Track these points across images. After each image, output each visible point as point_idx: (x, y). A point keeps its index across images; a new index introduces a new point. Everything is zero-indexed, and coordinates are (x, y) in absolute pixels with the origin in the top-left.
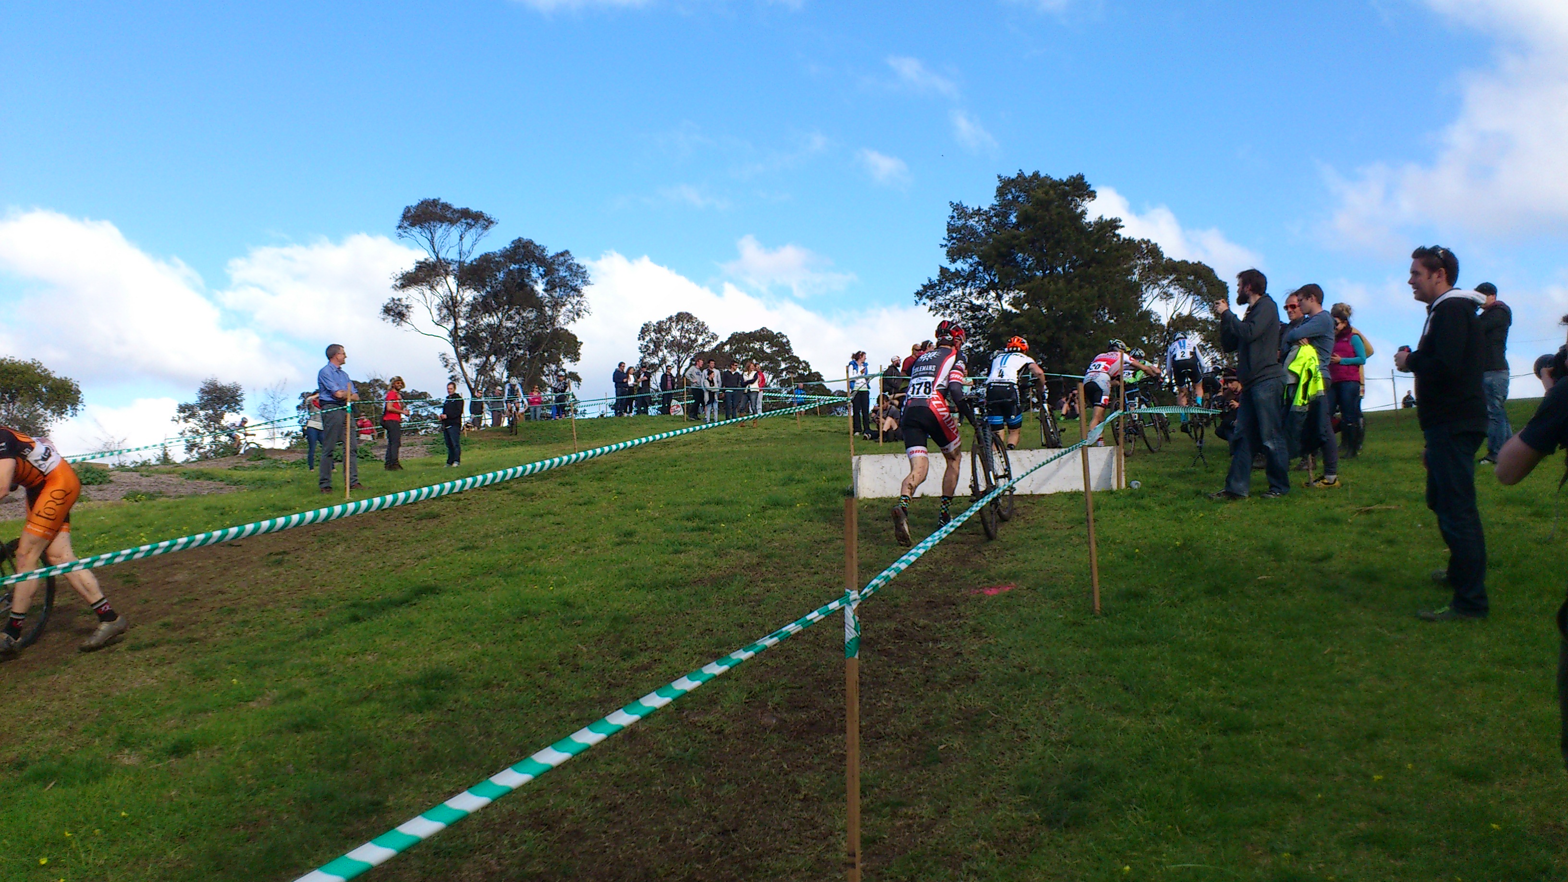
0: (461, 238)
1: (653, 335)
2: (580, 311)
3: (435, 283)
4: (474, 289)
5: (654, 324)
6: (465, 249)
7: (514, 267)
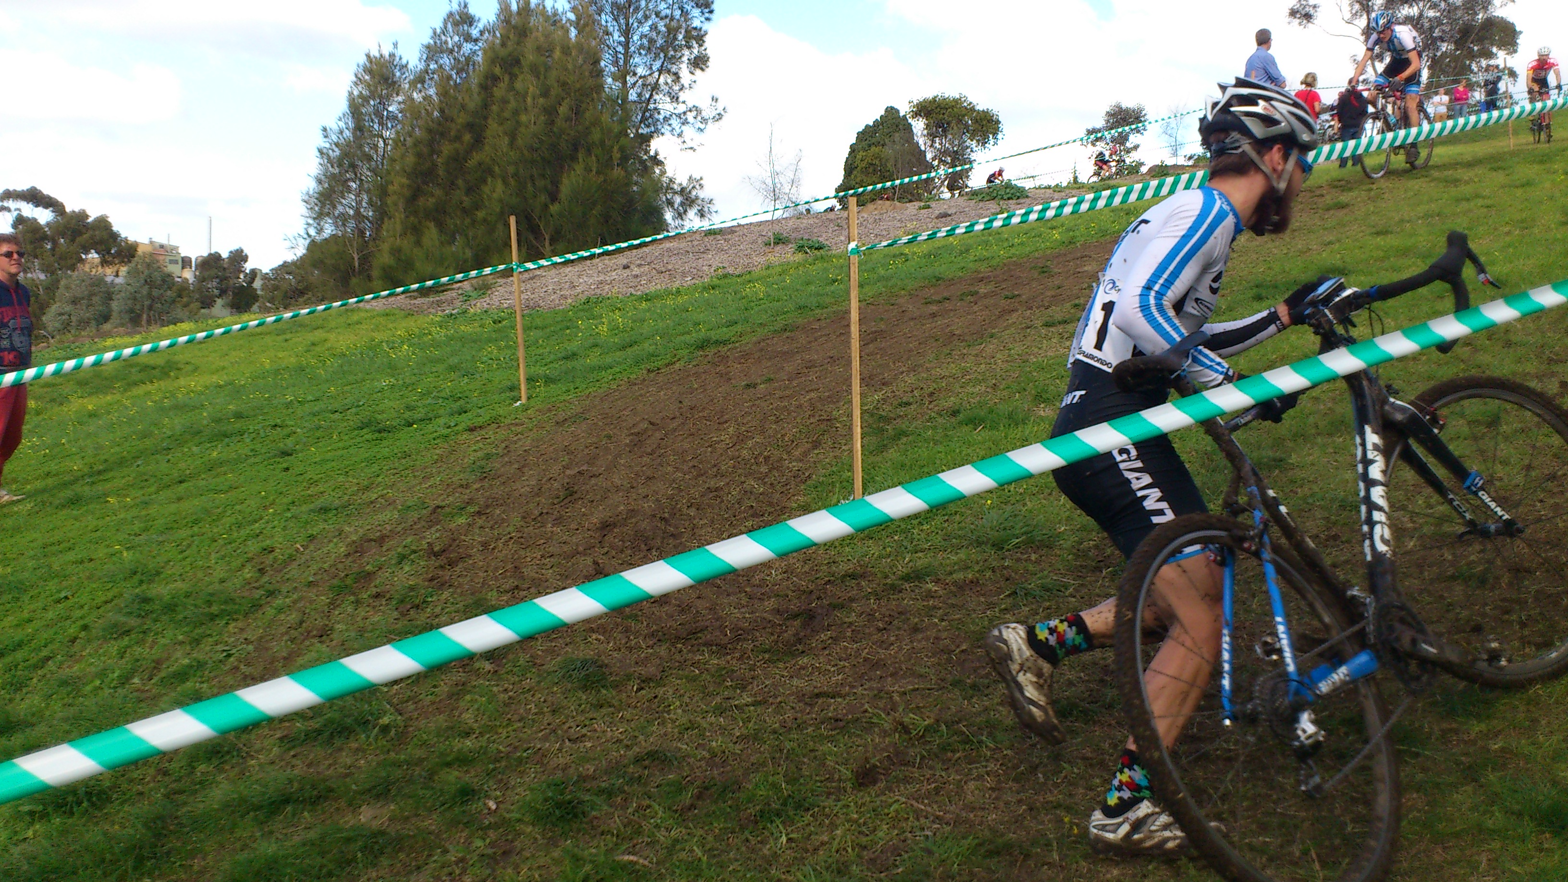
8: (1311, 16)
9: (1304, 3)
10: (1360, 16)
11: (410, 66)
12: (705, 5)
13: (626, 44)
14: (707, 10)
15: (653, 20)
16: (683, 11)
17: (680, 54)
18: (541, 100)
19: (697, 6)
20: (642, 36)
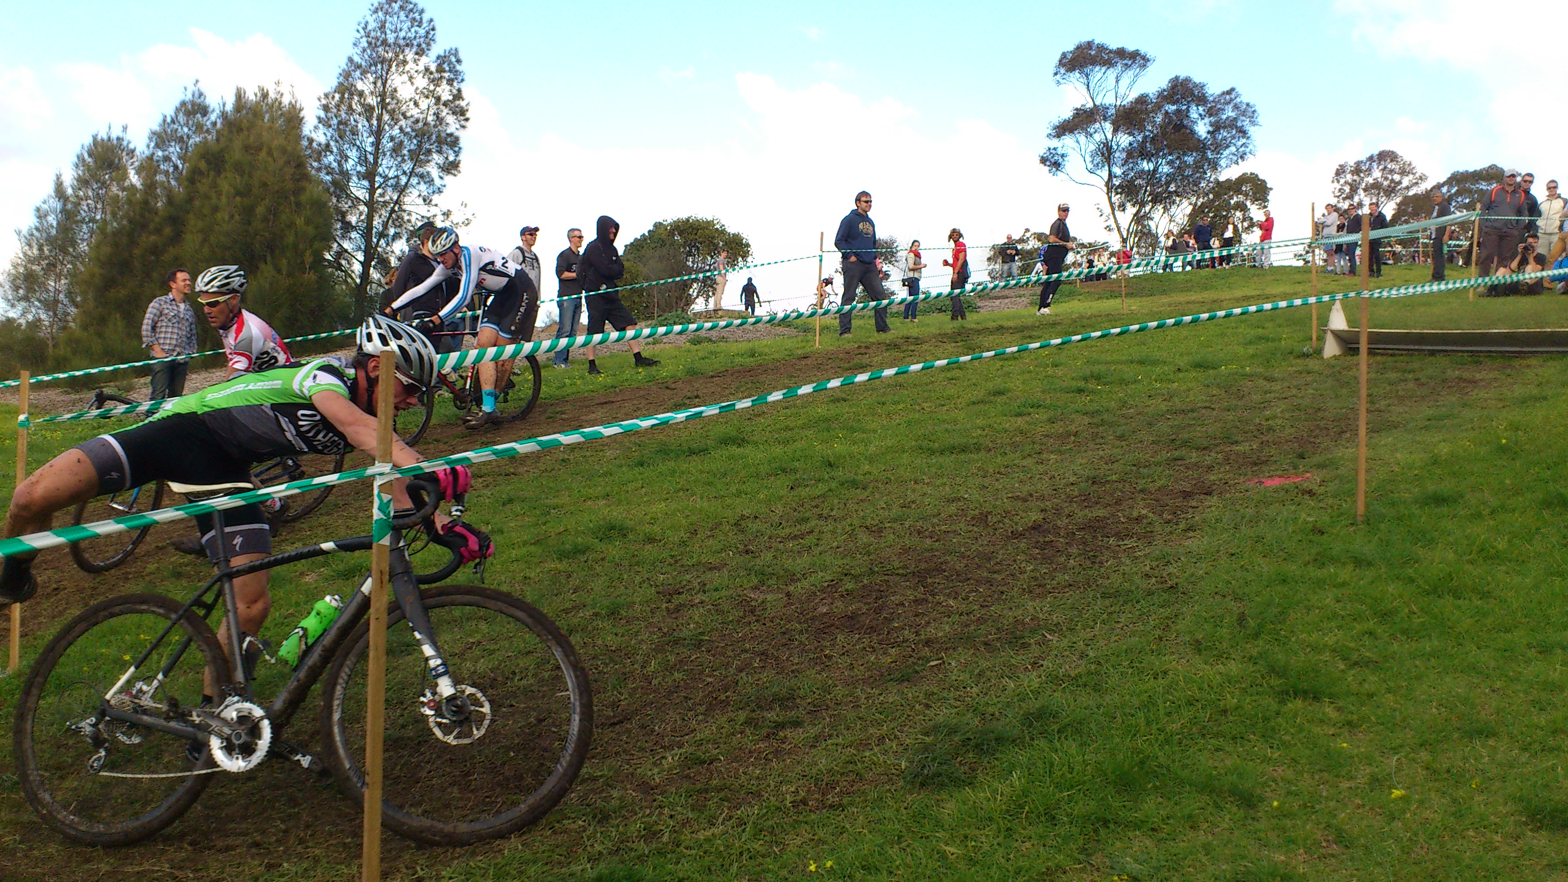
0: (1117, 82)
1: (1349, 177)
2: (1245, 154)
3: (1092, 130)
4: (1130, 134)
5: (1352, 164)
6: (1121, 91)
7: (1172, 108)
8: (1059, 165)
9: (1054, 152)
10: (1103, 166)
11: (137, 152)
12: (460, 113)
13: (377, 144)
14: (462, 118)
15: (403, 123)
16: (438, 117)
17: (430, 158)
18: (238, 199)
19: (453, 113)
20: (392, 138)
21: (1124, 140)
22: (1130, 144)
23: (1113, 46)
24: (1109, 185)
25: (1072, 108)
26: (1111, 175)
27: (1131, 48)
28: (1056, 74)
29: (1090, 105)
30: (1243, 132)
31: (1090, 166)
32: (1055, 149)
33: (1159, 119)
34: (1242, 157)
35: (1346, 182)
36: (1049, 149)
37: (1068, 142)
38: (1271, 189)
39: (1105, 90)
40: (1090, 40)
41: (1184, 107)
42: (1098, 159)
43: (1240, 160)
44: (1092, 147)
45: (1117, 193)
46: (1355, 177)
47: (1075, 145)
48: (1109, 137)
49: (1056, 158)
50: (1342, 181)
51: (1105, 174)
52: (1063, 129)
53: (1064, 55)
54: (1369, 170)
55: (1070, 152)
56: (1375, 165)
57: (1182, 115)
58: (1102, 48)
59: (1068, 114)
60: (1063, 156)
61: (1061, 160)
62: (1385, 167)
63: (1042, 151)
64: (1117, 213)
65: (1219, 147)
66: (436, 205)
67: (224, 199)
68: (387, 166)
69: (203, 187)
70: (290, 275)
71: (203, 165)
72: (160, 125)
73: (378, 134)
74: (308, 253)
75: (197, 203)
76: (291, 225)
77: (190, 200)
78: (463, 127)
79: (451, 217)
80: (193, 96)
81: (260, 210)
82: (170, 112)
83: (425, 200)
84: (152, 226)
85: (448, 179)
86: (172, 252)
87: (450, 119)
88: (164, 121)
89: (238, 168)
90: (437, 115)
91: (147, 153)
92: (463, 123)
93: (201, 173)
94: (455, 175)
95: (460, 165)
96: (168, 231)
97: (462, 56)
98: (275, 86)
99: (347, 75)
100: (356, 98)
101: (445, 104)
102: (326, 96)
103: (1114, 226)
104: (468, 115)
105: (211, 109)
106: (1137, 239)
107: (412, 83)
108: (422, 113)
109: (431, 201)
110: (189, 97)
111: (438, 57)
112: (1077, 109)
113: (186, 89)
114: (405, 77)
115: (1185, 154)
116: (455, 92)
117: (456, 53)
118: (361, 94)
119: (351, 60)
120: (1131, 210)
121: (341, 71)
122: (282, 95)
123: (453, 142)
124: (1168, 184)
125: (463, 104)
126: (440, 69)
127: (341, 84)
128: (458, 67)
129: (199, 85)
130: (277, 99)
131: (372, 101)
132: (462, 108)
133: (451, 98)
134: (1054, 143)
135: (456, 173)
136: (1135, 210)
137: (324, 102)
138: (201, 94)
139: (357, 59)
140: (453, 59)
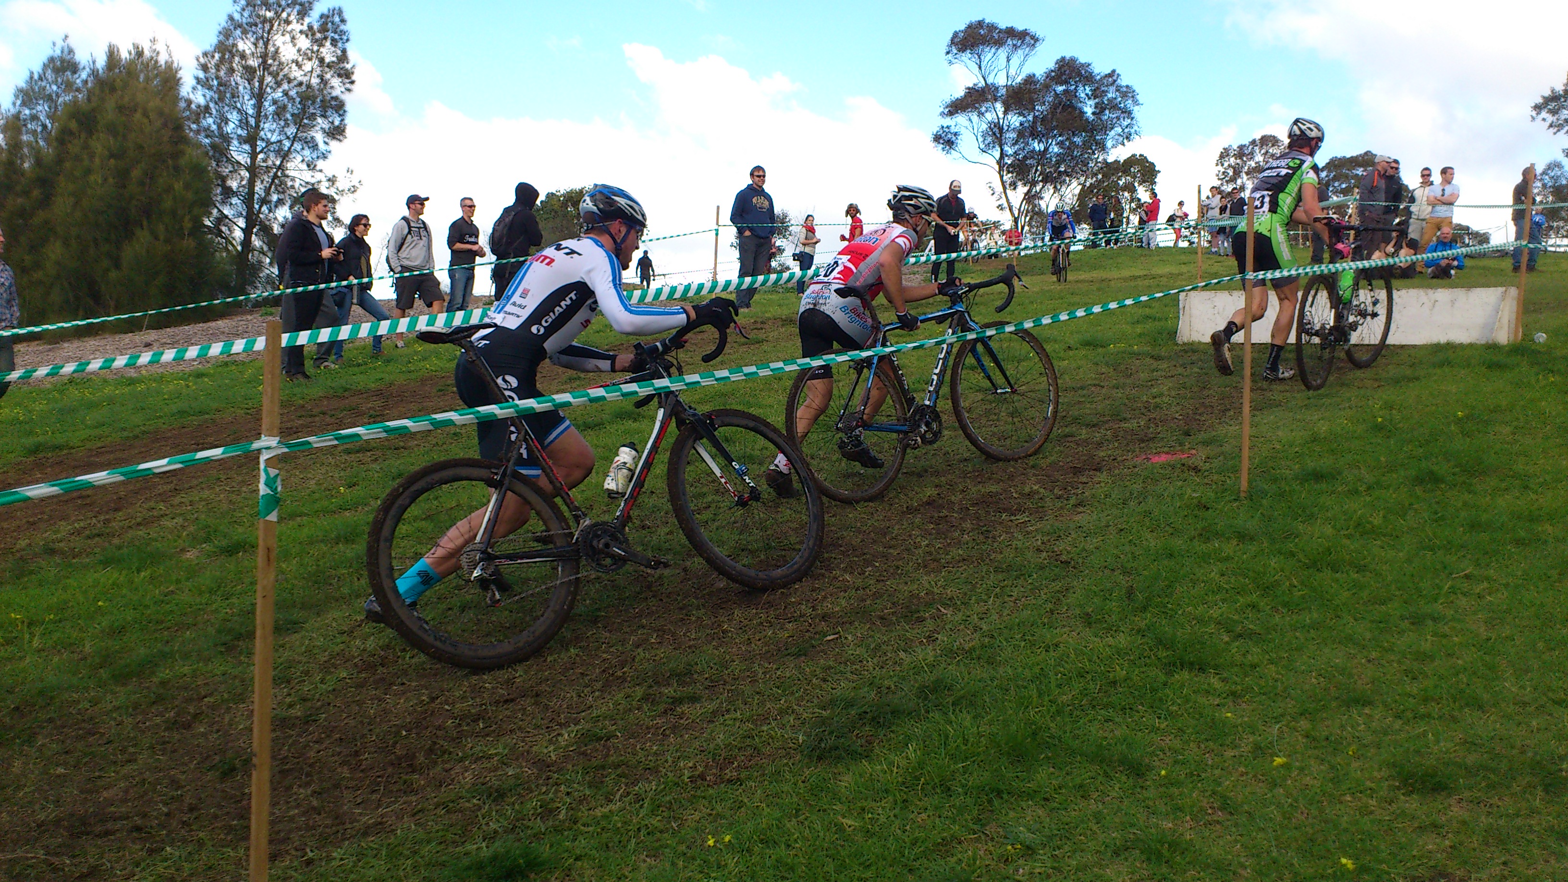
0: (1008, 61)
1: (1232, 160)
2: (1130, 134)
3: (983, 109)
4: (1020, 114)
5: (1235, 148)
6: (1012, 72)
7: (1060, 89)
8: (953, 143)
9: (947, 130)
10: (994, 147)
12: (346, 75)
13: (259, 106)
14: (348, 81)
15: (285, 86)
16: (322, 79)
17: (314, 123)
18: (112, 161)
19: (340, 76)
20: (275, 102)
21: (1015, 120)
22: (1021, 124)
23: (1003, 25)
24: (1000, 162)
25: (964, 88)
26: (1003, 155)
27: (1020, 27)
28: (948, 53)
29: (982, 84)
30: (1128, 113)
31: (982, 146)
32: (948, 127)
33: (1050, 98)
34: (1127, 138)
35: (1229, 166)
36: (943, 127)
37: (960, 121)
38: (1159, 172)
39: (996, 70)
40: (981, 19)
41: (1073, 87)
42: (989, 139)
43: (1125, 141)
44: (984, 127)
45: (1009, 172)
46: (1238, 161)
47: (967, 123)
48: (1001, 115)
49: (949, 136)
50: (1226, 164)
51: (997, 154)
52: (956, 107)
53: (956, 34)
54: (1252, 153)
55: (963, 131)
56: (1257, 149)
57: (1071, 95)
58: (992, 27)
59: (960, 93)
60: (956, 134)
61: (954, 138)
62: (1267, 152)
63: (935, 129)
64: (1008, 191)
65: (1105, 128)
66: (321, 171)
67: (97, 160)
68: (270, 131)
69: (74, 148)
70: (167, 241)
71: (73, 125)
72: (27, 82)
73: (259, 97)
74: (187, 218)
75: (68, 165)
76: (169, 189)
77: (60, 160)
78: (349, 90)
79: (337, 184)
80: (62, 52)
81: (136, 173)
82: (37, 68)
83: (308, 166)
84: (18, 188)
85: (334, 144)
86: (40, 217)
87: (335, 82)
88: (31, 78)
89: (112, 129)
90: (321, 77)
91: (13, 111)
92: (348, 86)
93: (71, 133)
94: (340, 140)
95: (347, 131)
96: (36, 193)
97: (346, 16)
98: (150, 44)
99: (226, 33)
100: (237, 59)
101: (329, 66)
102: (205, 54)
103: (1006, 205)
104: (354, 78)
105: (81, 67)
106: (1028, 218)
107: (295, 45)
108: (305, 75)
109: (315, 166)
110: (58, 52)
111: (322, 16)
112: (969, 88)
113: (54, 44)
114: (287, 37)
115: (1074, 135)
116: (339, 52)
117: (340, 12)
118: (243, 56)
119: (231, 18)
120: (1022, 190)
121: (220, 28)
122: (158, 53)
123: (339, 107)
124: (1058, 163)
125: (348, 66)
126: (323, 29)
127: (220, 43)
128: (342, 27)
129: (69, 41)
130: (152, 58)
131: (253, 62)
132: (347, 70)
133: (334, 59)
134: (947, 121)
135: (341, 138)
136: (1026, 189)
137: (202, 60)
138: (71, 51)
139: (237, 16)
140: (337, 19)
